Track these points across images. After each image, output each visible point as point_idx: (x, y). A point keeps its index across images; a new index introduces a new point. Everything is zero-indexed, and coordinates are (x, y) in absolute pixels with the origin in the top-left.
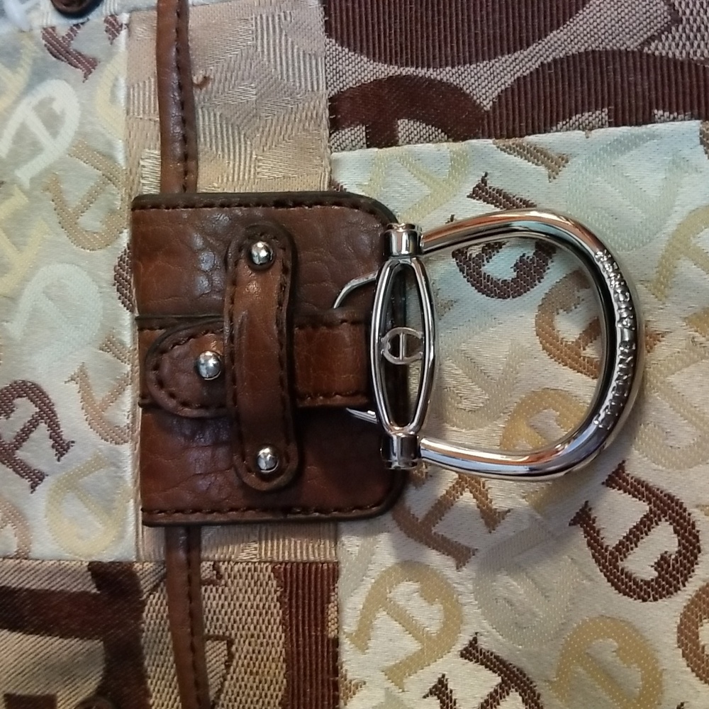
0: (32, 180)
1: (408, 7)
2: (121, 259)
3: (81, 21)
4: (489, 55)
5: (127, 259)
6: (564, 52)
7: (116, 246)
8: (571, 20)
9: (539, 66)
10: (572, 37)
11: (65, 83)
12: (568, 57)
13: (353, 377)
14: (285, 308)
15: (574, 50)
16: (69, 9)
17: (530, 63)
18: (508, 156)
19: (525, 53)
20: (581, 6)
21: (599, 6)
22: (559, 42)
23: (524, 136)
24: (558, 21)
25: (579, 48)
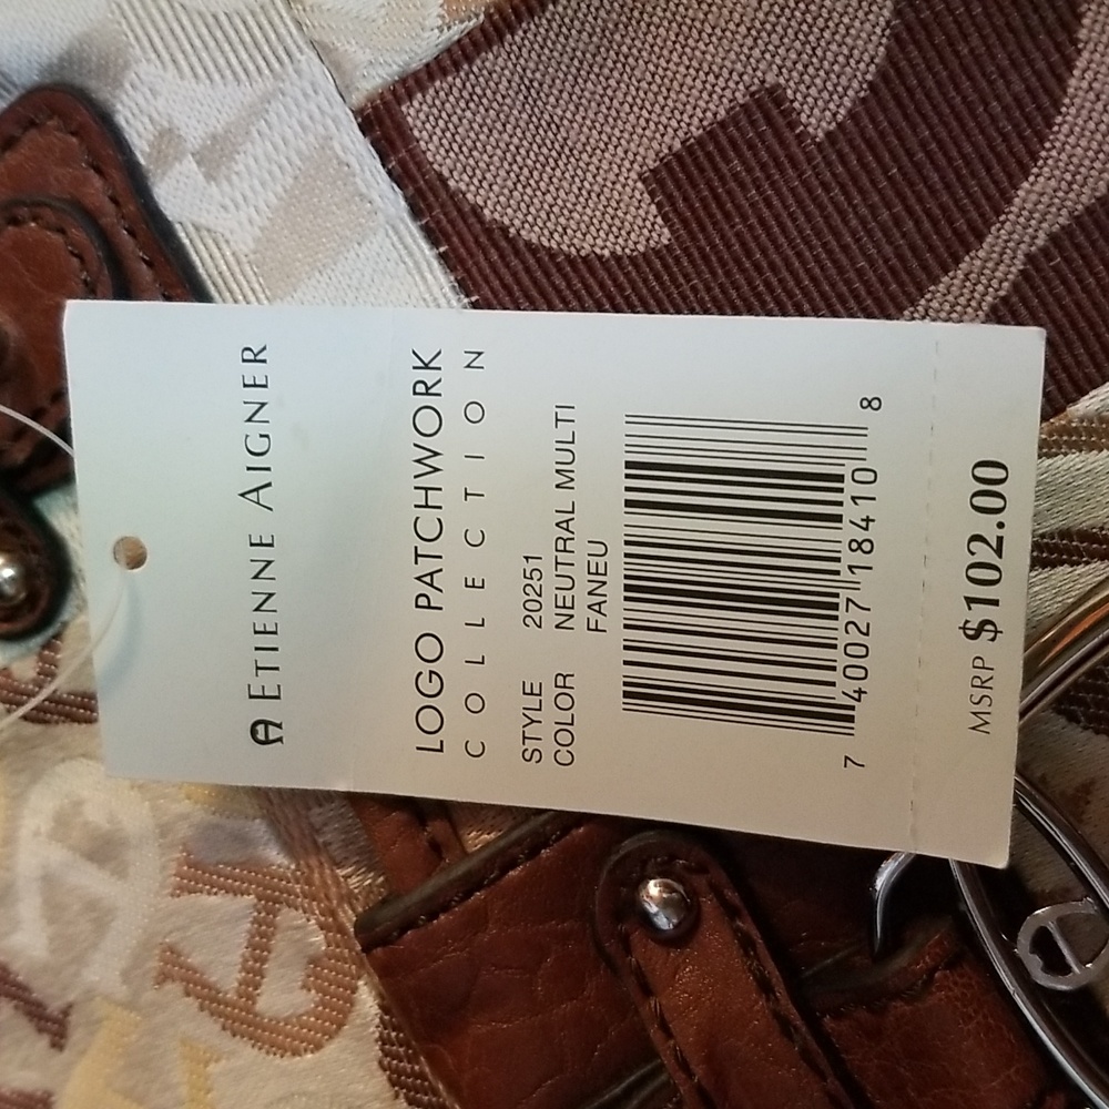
0: (126, 976)
1: (686, 288)
2: (383, 1040)
3: (51, 632)
4: (907, 294)
5: (393, 1034)
6: (1064, 212)
7: (358, 1021)
8: (1048, 145)
9: (1024, 264)
10: (1068, 177)
11: (84, 761)
12: (1077, 217)
13: (1017, 1072)
14: (781, 992)
15: (1084, 199)
16: (18, 626)
17: (1002, 268)
18: (1050, 461)
19: (981, 254)
20: (1052, 111)
21: (1091, 88)
22: (1045, 199)
23: (1064, 410)
24: (1020, 163)
25: (1094, 190)
